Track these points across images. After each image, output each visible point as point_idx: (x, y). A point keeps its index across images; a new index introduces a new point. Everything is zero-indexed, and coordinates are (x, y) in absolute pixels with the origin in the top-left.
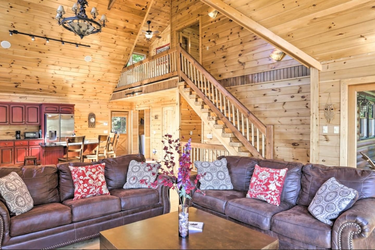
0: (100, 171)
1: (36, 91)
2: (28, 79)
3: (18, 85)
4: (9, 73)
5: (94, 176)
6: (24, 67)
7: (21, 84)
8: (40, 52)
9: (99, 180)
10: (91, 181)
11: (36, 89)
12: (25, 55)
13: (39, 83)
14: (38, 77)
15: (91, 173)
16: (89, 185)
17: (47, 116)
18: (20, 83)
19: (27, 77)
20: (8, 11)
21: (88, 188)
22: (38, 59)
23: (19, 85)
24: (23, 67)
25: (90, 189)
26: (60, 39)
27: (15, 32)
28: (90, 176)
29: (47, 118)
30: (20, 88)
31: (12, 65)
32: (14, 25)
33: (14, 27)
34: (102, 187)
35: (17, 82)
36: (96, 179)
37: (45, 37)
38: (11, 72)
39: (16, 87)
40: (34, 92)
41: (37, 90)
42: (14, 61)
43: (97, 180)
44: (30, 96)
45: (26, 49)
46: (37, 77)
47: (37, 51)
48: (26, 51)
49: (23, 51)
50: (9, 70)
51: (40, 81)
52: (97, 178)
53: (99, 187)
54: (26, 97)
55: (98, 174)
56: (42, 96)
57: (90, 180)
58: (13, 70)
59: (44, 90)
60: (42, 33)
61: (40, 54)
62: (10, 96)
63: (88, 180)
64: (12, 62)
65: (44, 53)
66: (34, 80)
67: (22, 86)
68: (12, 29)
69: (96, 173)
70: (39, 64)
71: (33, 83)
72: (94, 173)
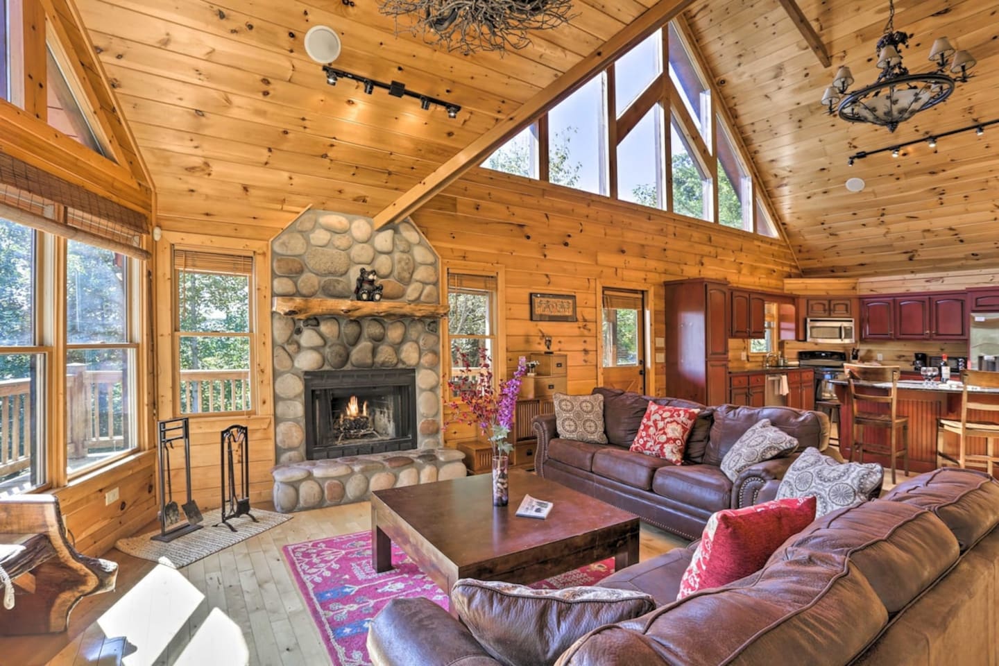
0: (676, 418)
1: (964, 262)
2: (930, 238)
3: (913, 256)
4: (885, 235)
5: (661, 425)
6: (909, 214)
7: (919, 253)
8: (933, 173)
9: (665, 433)
10: (652, 430)
11: (961, 255)
12: (900, 190)
13: (962, 241)
14: (953, 227)
15: (659, 418)
16: (648, 436)
17: (971, 320)
18: (916, 251)
19: (925, 234)
20: (833, 126)
21: (645, 439)
22: (935, 189)
23: (916, 254)
24: (908, 217)
25: (647, 441)
26: (971, 124)
27: (862, 155)
28: (655, 422)
29: (972, 325)
30: (921, 261)
31: (882, 219)
32: (855, 143)
33: (855, 147)
34: (665, 446)
35: (910, 250)
36: (660, 430)
37: (927, 136)
38: (887, 232)
39: (911, 259)
40: (959, 263)
41: (966, 258)
42: (884, 209)
43: (662, 432)
44: (951, 273)
45: (898, 179)
46: (951, 229)
47: (924, 174)
48: (898, 182)
49: (893, 184)
50: (882, 230)
51: (962, 236)
52: (664, 428)
53: (659, 443)
54: (941, 278)
55: (668, 422)
56: (984, 271)
57: (652, 428)
58: (890, 227)
59: (985, 256)
60: (917, 131)
61: (935, 177)
62: (905, 279)
63: (649, 427)
64: (881, 212)
65: (944, 171)
66: (948, 237)
67: (923, 254)
68: (854, 152)
69: (669, 420)
70: (940, 199)
71: (949, 245)
72: (663, 419)
